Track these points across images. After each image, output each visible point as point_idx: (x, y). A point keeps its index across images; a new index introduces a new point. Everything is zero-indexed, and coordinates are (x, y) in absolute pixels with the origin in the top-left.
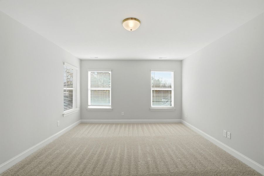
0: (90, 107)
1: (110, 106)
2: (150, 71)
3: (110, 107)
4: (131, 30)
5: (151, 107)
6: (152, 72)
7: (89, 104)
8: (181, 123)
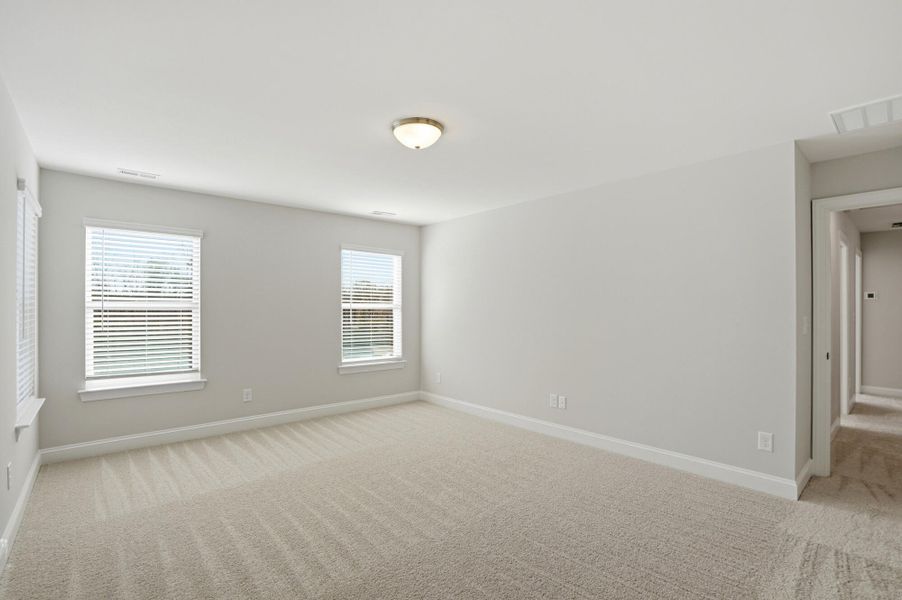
0: (92, 386)
1: (196, 371)
2: (340, 249)
3: (197, 377)
4: (418, 147)
5: (342, 364)
6: (343, 251)
7: (88, 374)
8: (419, 401)
